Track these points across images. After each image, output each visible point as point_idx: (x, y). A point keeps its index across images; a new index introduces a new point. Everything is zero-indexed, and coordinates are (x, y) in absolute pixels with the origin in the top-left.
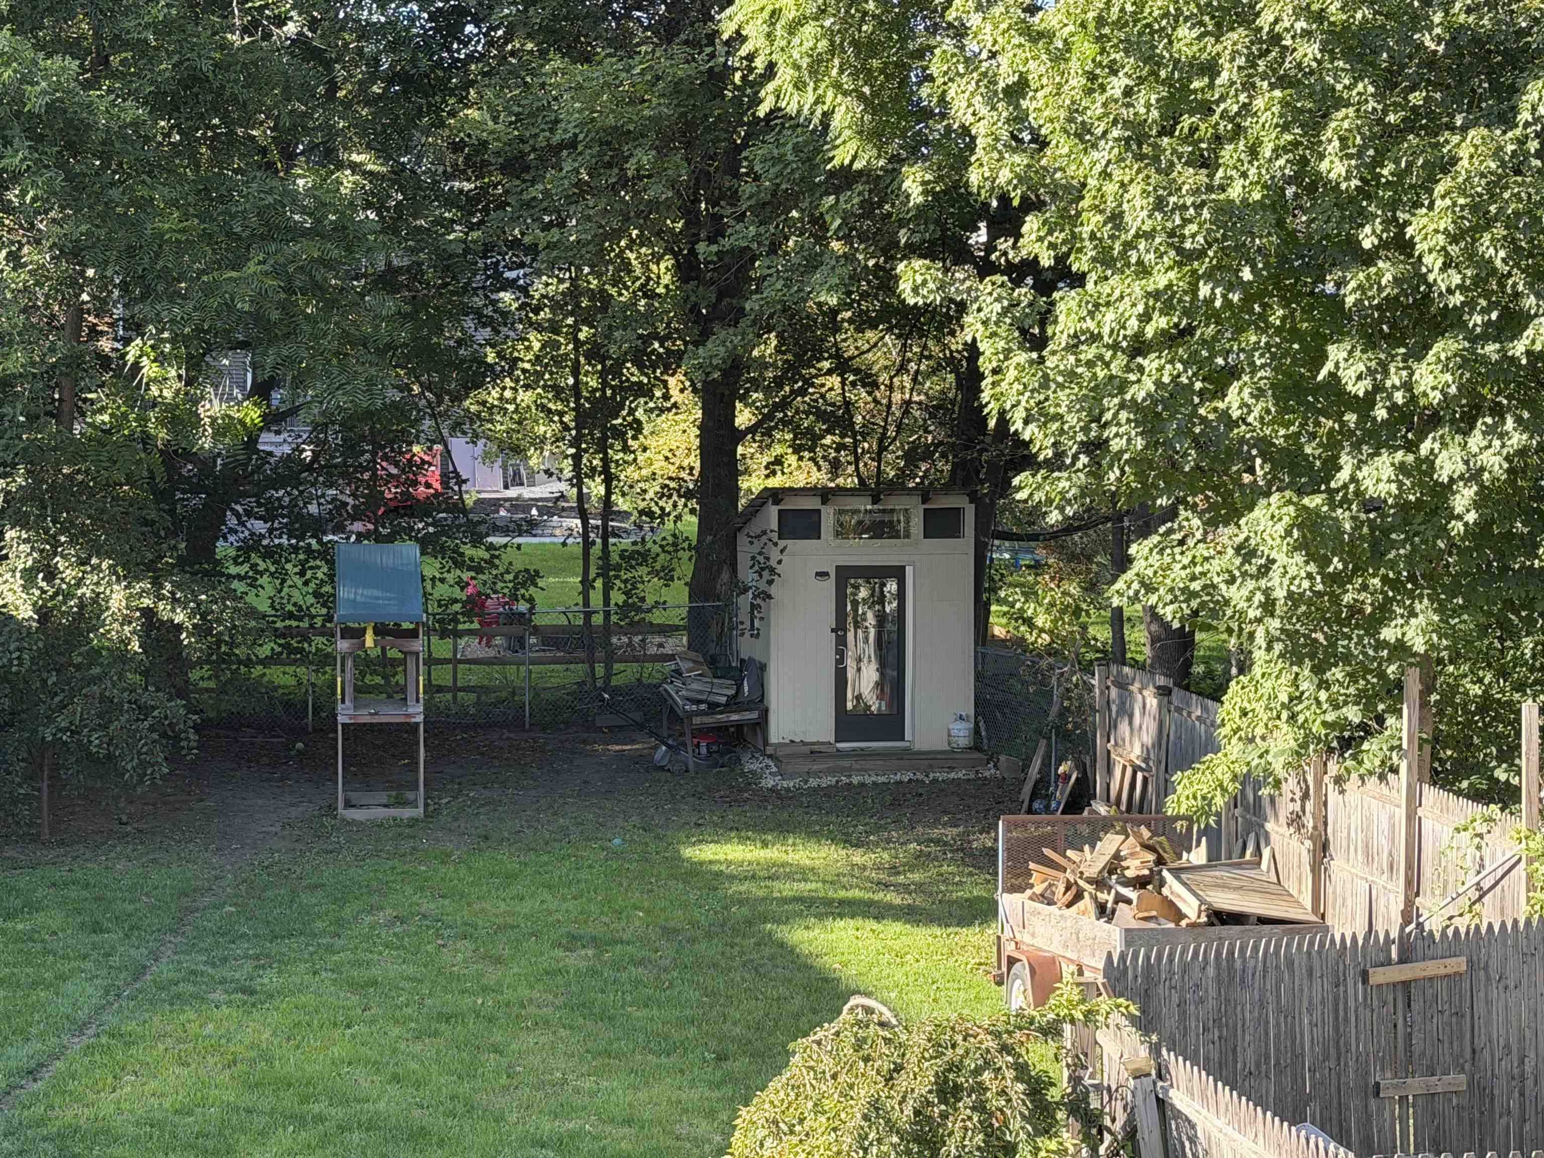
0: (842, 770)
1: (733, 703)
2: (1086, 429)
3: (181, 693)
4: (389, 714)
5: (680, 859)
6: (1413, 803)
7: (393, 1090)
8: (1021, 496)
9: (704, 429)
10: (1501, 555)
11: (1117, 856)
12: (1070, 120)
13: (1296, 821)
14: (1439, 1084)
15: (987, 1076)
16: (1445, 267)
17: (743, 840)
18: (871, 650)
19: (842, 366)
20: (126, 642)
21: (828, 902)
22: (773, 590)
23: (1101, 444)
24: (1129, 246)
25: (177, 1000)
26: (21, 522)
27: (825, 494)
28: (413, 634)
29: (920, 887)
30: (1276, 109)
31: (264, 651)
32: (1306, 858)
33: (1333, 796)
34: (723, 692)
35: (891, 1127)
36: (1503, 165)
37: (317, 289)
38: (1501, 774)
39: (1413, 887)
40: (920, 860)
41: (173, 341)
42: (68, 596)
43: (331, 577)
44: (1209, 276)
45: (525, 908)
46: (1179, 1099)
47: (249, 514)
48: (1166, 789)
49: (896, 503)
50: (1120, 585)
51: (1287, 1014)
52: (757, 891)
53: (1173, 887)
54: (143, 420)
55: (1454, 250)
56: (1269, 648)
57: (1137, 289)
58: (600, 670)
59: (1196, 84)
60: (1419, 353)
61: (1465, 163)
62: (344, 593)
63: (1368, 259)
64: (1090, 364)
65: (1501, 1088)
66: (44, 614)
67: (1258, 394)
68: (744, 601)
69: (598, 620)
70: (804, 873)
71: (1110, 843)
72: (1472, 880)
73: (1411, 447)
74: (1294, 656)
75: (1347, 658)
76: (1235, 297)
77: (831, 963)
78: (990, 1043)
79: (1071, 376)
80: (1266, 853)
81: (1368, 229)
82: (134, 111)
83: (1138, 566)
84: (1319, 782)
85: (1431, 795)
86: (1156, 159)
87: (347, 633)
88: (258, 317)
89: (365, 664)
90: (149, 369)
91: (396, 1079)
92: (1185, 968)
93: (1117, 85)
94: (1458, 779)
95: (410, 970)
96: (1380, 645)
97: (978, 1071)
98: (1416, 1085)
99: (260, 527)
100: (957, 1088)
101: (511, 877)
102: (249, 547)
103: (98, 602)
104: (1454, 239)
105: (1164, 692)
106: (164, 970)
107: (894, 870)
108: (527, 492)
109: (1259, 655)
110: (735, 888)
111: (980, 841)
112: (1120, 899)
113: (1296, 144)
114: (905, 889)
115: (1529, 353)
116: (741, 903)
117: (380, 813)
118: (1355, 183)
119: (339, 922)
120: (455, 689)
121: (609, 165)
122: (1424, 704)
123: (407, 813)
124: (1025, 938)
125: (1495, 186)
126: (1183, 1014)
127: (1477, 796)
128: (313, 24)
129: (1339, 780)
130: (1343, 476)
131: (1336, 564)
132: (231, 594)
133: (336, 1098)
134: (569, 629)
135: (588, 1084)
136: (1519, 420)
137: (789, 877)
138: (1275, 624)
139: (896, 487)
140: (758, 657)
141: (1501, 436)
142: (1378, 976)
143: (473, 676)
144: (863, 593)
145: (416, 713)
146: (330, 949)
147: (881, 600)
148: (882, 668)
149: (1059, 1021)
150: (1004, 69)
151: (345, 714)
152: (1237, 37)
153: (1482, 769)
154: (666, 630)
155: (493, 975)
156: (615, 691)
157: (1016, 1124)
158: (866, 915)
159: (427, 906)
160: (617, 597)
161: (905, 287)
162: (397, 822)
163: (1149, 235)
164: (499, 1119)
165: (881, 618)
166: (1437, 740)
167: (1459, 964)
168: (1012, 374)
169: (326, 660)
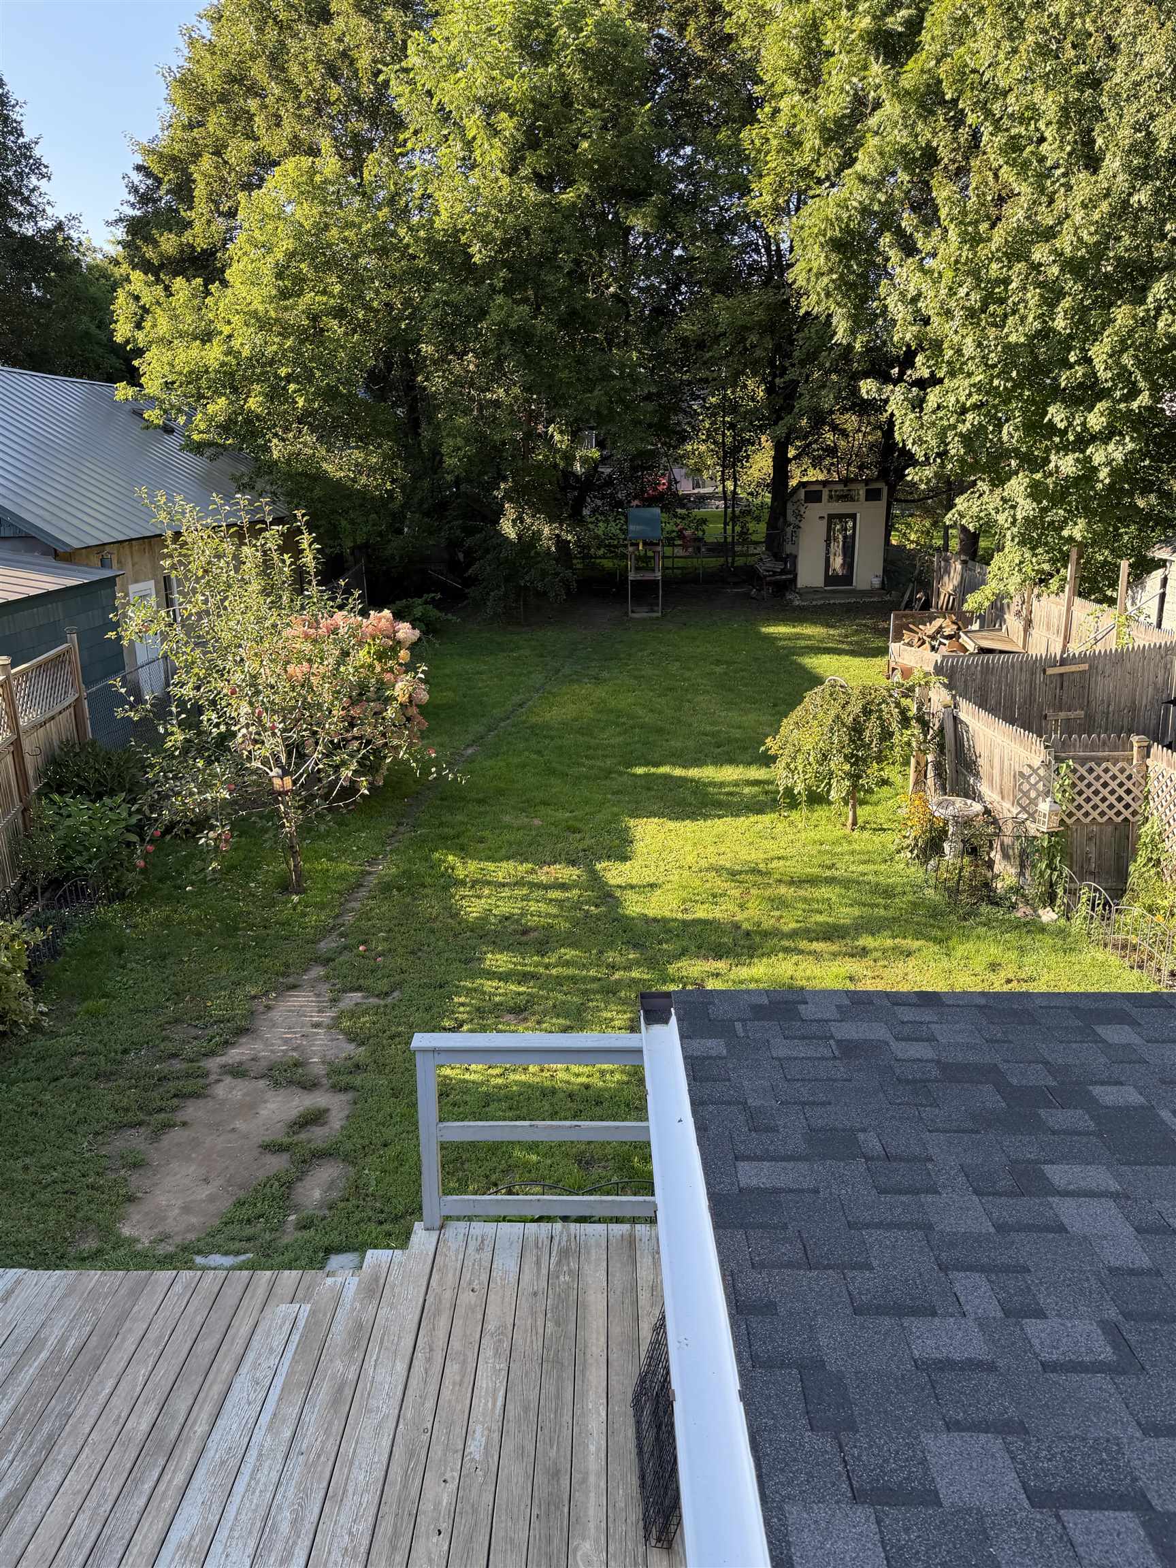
0: (826, 598)
1: (783, 572)
2: (938, 447)
3: (571, 568)
4: (648, 576)
5: (760, 633)
6: (1070, 605)
7: (650, 714)
8: (909, 478)
9: (775, 459)
10: (1118, 498)
11: (941, 627)
12: (942, 308)
13: (1018, 614)
14: (1072, 715)
15: (883, 706)
16: (1105, 369)
17: (785, 625)
18: (840, 551)
19: (835, 428)
20: (549, 548)
21: (819, 648)
22: (801, 525)
23: (946, 452)
24: (965, 363)
25: (572, 681)
26: (511, 500)
27: (825, 483)
28: (658, 544)
29: (857, 642)
30: (1037, 298)
31: (601, 552)
32: (1021, 628)
33: (1035, 602)
34: (779, 567)
35: (844, 725)
36: (1137, 321)
37: (622, 401)
38: (1109, 593)
39: (1067, 640)
40: (856, 632)
41: (566, 424)
42: (529, 529)
43: (626, 522)
44: (998, 376)
45: (699, 650)
46: (962, 716)
47: (595, 497)
48: (964, 601)
49: (852, 486)
50: (949, 515)
51: (1010, 686)
52: (790, 644)
53: (964, 639)
54: (554, 457)
55: (1110, 361)
56: (1013, 540)
57: (967, 382)
58: (730, 560)
59: (997, 290)
60: (1090, 409)
61: (1119, 321)
62: (632, 527)
63: (1071, 366)
64: (941, 419)
65: (1098, 717)
66: (520, 536)
67: (1017, 429)
68: (789, 530)
69: (729, 540)
70: (809, 637)
71: (938, 622)
72: (1092, 636)
73: (1083, 451)
74: (1022, 543)
75: (1046, 544)
76: (1009, 385)
77: (820, 671)
78: (885, 693)
79: (933, 424)
80: (1004, 627)
81: (1073, 353)
82: (551, 327)
83: (959, 507)
84: (1029, 597)
85: (1078, 601)
86: (978, 324)
87: (632, 544)
88: (598, 413)
89: (638, 558)
90: (557, 437)
91: (652, 711)
92: (968, 667)
93: (962, 292)
94: (1090, 594)
95: (656, 672)
96: (1061, 538)
97: (880, 704)
98: (1062, 715)
99: (599, 503)
100: (871, 711)
101: (694, 638)
102: (594, 511)
103: (540, 532)
104: (1111, 356)
105: (964, 562)
106: (567, 670)
107: (846, 636)
108: (702, 491)
109: (1008, 544)
110: (781, 643)
111: (882, 625)
112: (941, 643)
113: (1043, 314)
114: (851, 643)
115: (1139, 407)
116: (784, 648)
117: (645, 615)
118: (1068, 331)
119: (630, 655)
120: (673, 568)
121: (739, 343)
122: (1078, 563)
123: (655, 615)
124: (900, 660)
125: (1131, 332)
126: (966, 685)
127: (1100, 602)
128: (621, 287)
129: (1039, 596)
130: (1052, 465)
131: (1045, 503)
132: (589, 529)
133: (630, 717)
134: (718, 544)
135: (723, 714)
136: (1132, 438)
137: (804, 639)
138: (1015, 530)
139: (855, 480)
140: (794, 553)
141: (1124, 445)
142: (1050, 671)
143: (679, 563)
144: (838, 527)
145: (658, 575)
146: (627, 664)
147: (846, 530)
148: (844, 560)
149: (913, 686)
150: (911, 289)
151: (632, 576)
152: (1020, 266)
153: (1101, 591)
154: (757, 543)
155: (687, 674)
156: (736, 568)
157: (894, 725)
158: (834, 653)
159: (663, 649)
160: (738, 529)
161: (863, 391)
162: (651, 619)
163: (973, 358)
164: (690, 725)
165: (845, 537)
166: (1083, 579)
167: (1085, 667)
168: (908, 423)
169: (624, 557)
